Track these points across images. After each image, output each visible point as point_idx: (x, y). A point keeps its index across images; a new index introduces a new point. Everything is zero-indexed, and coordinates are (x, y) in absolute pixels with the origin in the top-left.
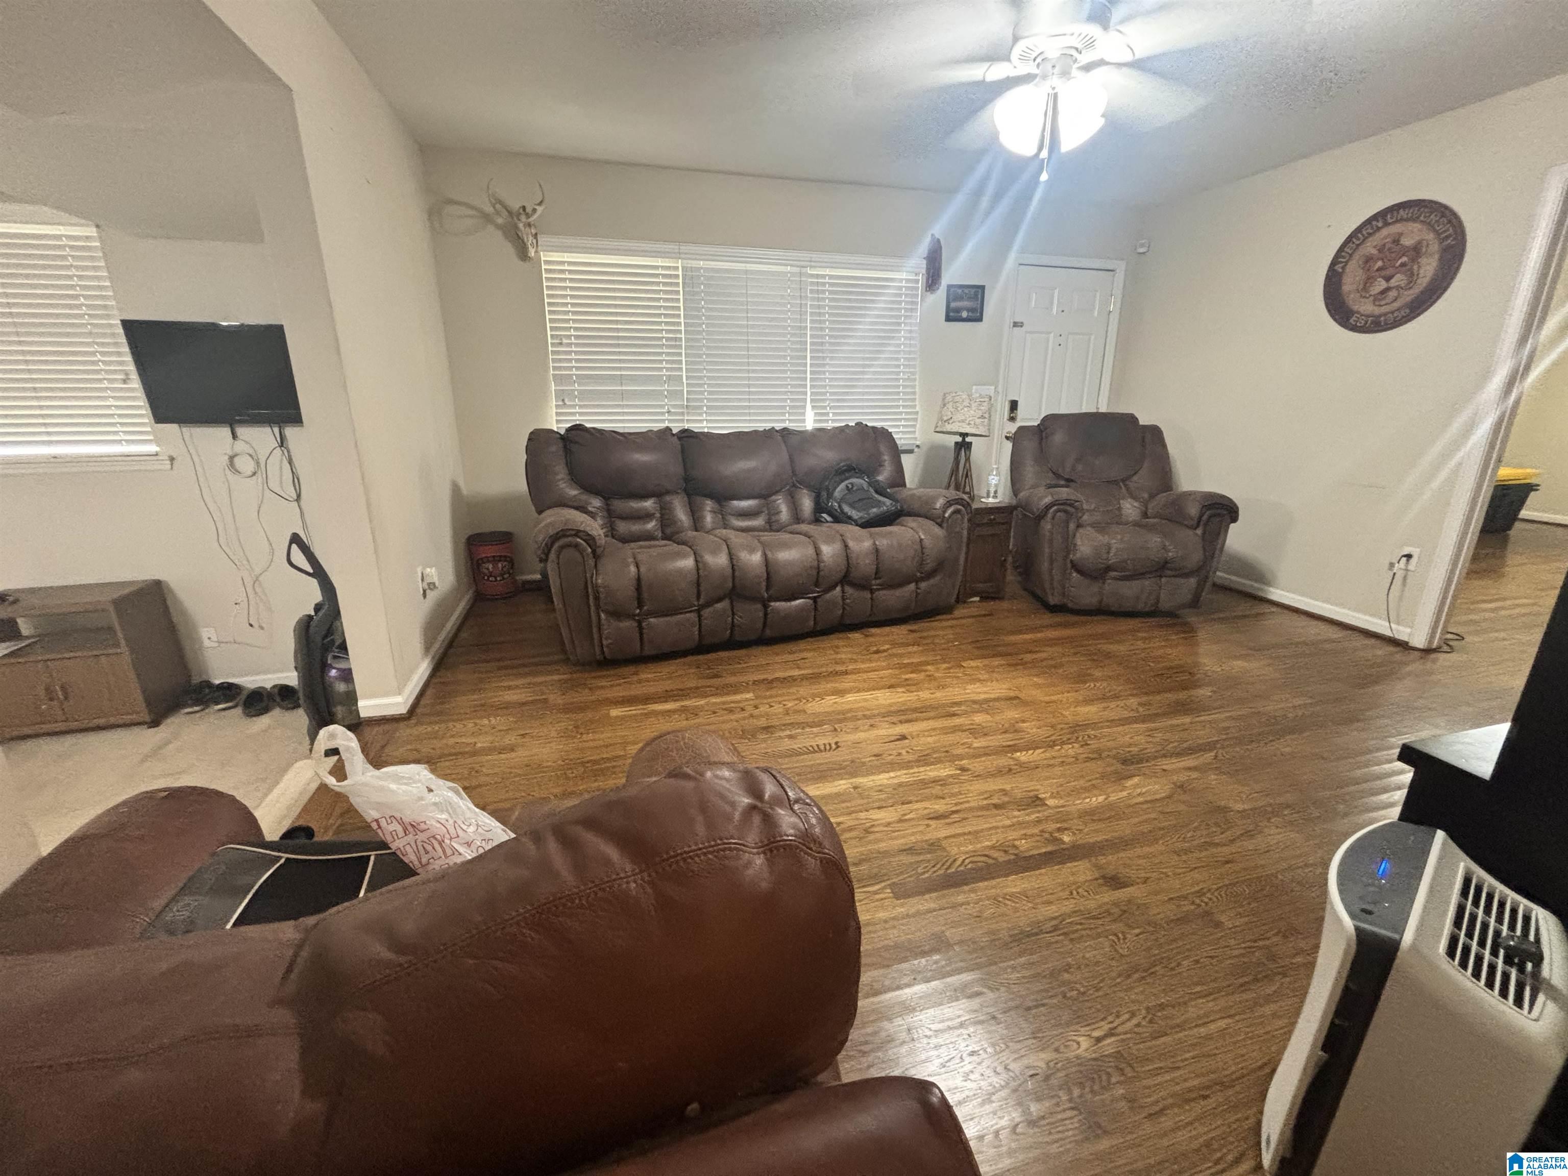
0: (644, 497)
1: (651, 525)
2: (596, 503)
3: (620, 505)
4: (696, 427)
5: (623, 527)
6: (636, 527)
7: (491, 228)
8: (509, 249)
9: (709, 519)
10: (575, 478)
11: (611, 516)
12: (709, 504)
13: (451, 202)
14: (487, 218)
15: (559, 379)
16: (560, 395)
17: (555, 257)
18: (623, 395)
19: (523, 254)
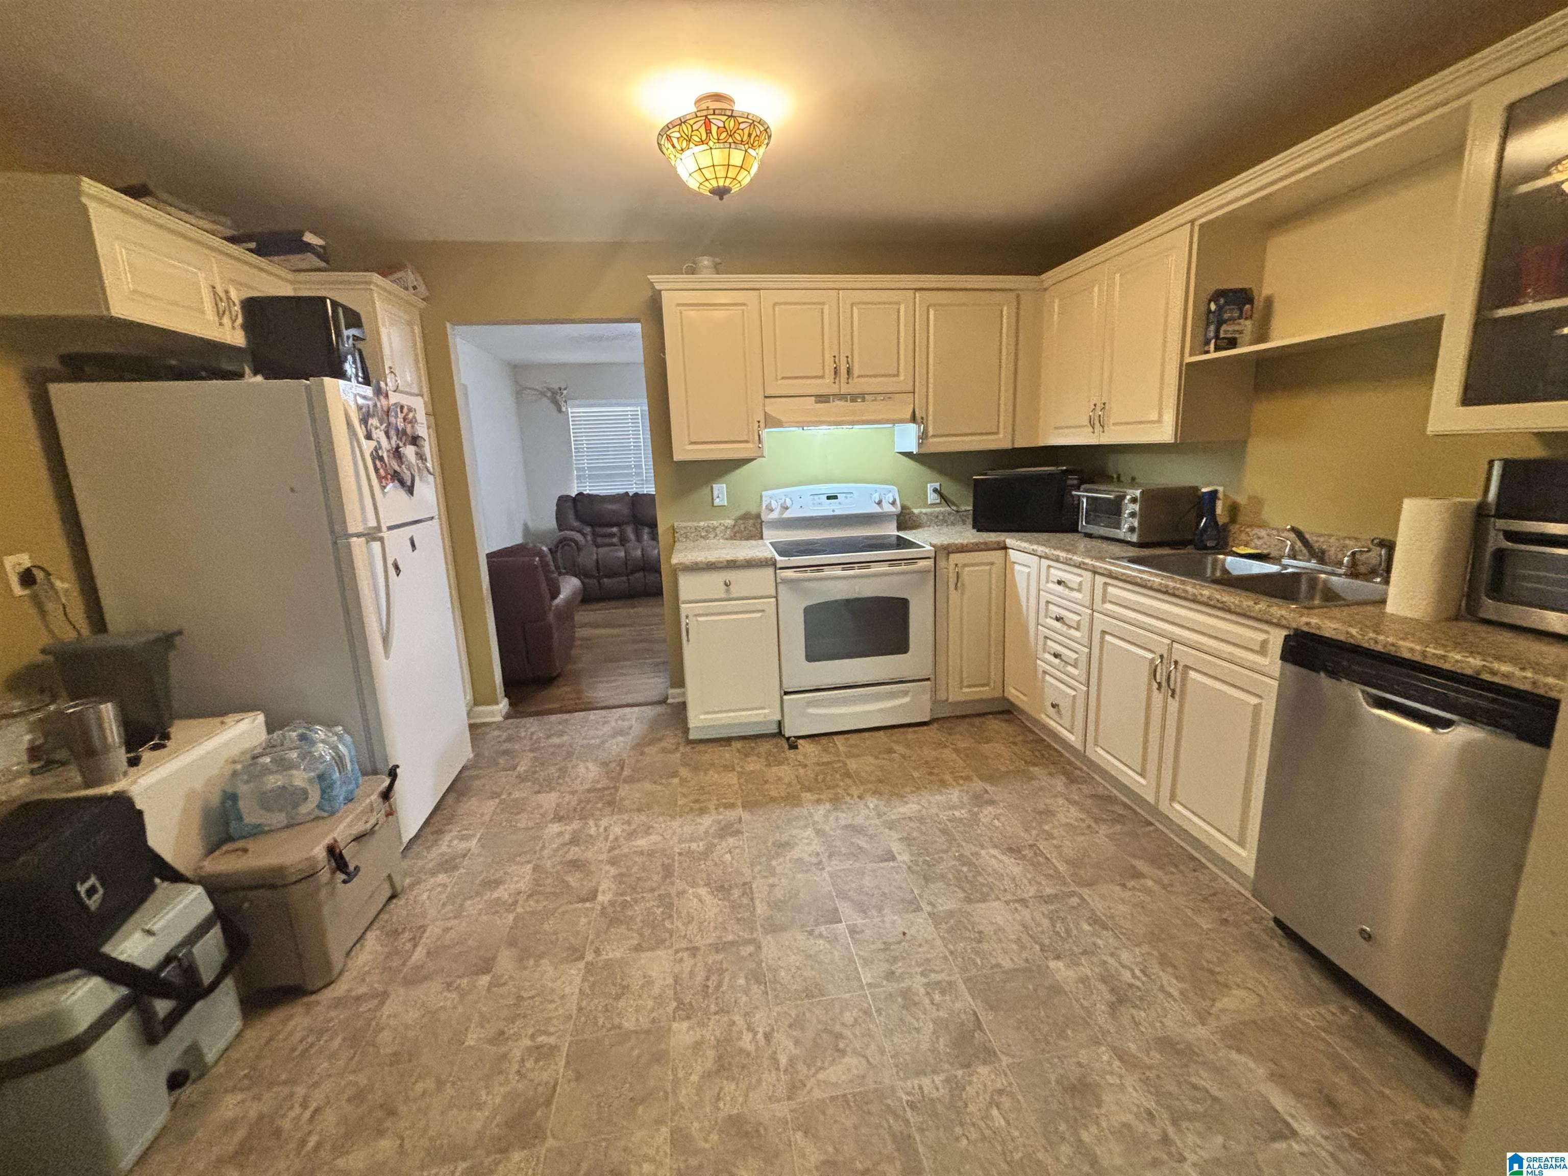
0: (612, 525)
1: (615, 540)
2: (588, 530)
3: (598, 530)
4: (640, 491)
5: (599, 540)
6: (607, 540)
7: (545, 399)
8: (552, 407)
9: (646, 537)
10: (578, 517)
11: (595, 535)
12: (646, 530)
13: (526, 388)
14: (543, 394)
15: (578, 469)
16: (579, 477)
17: (575, 410)
18: (610, 476)
19: (560, 411)
